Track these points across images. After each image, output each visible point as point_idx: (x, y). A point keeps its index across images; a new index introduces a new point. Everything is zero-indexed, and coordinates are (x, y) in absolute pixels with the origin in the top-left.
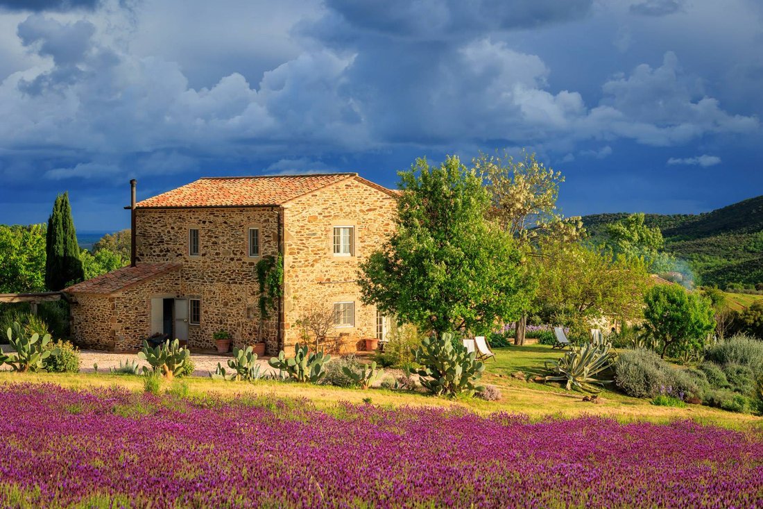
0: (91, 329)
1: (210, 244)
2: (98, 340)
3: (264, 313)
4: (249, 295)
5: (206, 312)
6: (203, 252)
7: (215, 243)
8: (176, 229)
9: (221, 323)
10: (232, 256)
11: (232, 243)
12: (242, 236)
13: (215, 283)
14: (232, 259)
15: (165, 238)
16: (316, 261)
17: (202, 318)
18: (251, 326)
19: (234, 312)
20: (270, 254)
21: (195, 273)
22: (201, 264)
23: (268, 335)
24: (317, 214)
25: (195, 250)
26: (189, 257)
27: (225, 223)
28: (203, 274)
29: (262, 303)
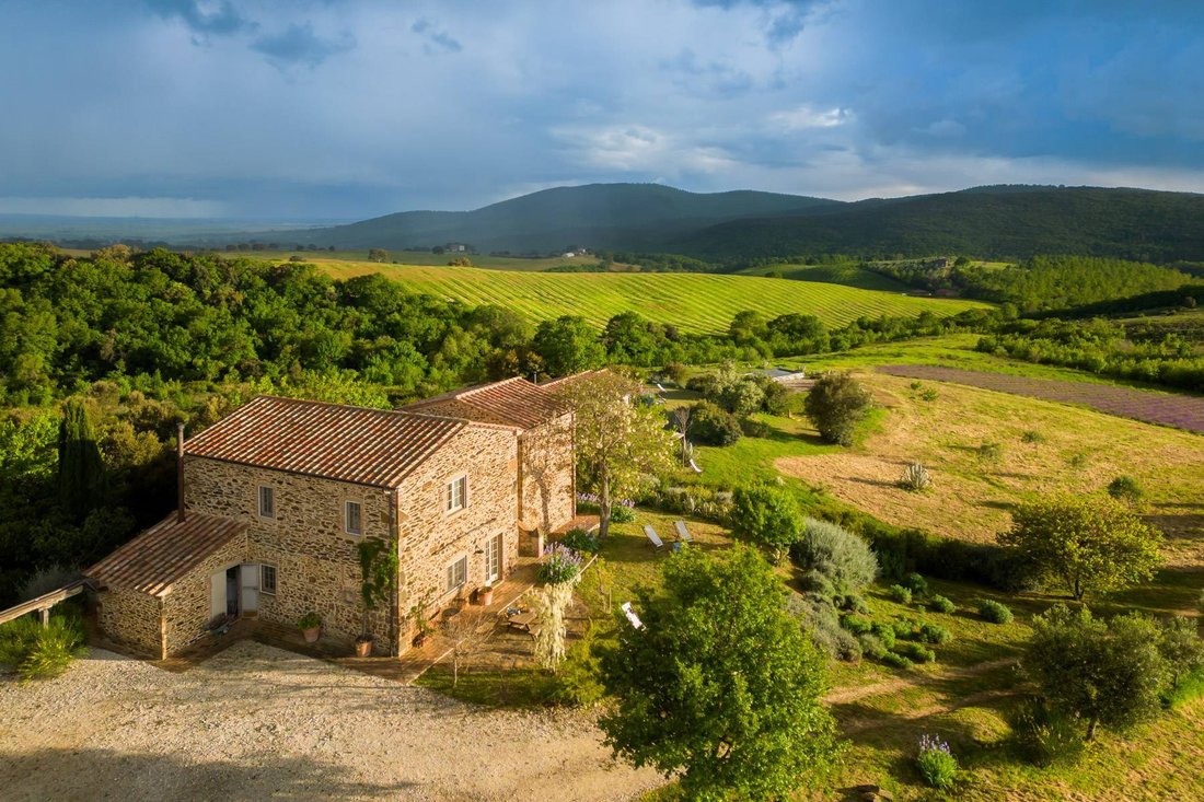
0: (127, 624)
1: (289, 508)
2: (139, 640)
3: (369, 602)
4: (347, 579)
5: (285, 583)
6: (280, 516)
7: (295, 508)
8: (240, 483)
9: (306, 599)
10: (321, 527)
11: (320, 513)
12: (336, 508)
13: (296, 552)
14: (322, 532)
15: (225, 490)
16: (430, 531)
17: (279, 589)
18: (349, 612)
19: (325, 590)
20: (376, 535)
21: (267, 536)
22: (276, 527)
23: (374, 627)
24: (431, 479)
25: (268, 509)
26: (259, 517)
27: (310, 488)
28: (279, 540)
29: (366, 590)
